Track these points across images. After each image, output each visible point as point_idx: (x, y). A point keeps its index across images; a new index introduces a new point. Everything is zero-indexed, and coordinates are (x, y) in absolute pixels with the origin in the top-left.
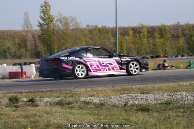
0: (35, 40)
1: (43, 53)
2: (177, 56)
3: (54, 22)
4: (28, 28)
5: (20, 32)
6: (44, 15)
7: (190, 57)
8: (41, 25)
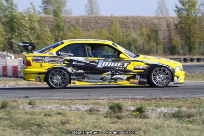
0: (169, 31)
1: (180, 48)
3: (197, 7)
4: (162, 14)
5: (151, 19)
8: (179, 11)
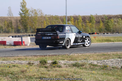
0: (17, 23)
2: (104, 34)
6: (23, 8)
7: (112, 34)
8: (21, 14)
